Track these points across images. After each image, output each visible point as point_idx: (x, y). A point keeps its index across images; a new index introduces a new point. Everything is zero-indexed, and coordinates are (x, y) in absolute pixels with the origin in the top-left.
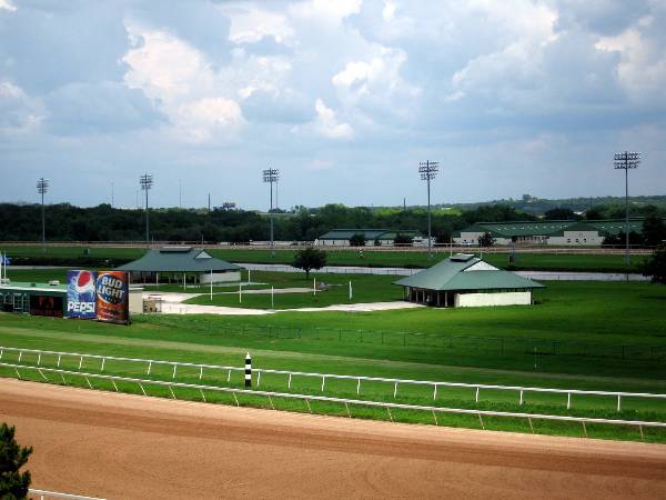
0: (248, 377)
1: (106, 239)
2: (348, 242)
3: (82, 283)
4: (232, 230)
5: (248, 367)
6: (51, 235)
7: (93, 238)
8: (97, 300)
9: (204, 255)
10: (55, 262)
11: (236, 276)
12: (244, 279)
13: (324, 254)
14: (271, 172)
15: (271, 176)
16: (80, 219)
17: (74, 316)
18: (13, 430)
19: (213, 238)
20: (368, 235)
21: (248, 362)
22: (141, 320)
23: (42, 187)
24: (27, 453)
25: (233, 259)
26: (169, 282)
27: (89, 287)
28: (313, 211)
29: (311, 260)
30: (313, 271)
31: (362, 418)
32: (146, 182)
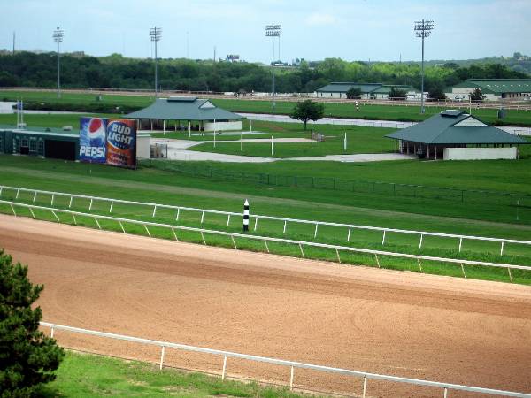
0: (246, 222)
1: (117, 86)
2: (344, 95)
3: (93, 129)
4: (236, 81)
5: (247, 213)
6: (66, 82)
7: (105, 85)
8: (107, 145)
9: (208, 105)
10: (69, 108)
11: (238, 125)
12: (245, 128)
13: (321, 107)
14: (274, 27)
15: (273, 31)
16: (93, 67)
17: (85, 160)
18: (26, 269)
19: (217, 88)
20: (364, 88)
21: (247, 208)
22: (147, 165)
23: (58, 36)
24: (38, 291)
25: (236, 109)
26: (175, 128)
27: (100, 133)
28: (313, 64)
29: (309, 112)
30: (310, 122)
31: (352, 263)
32: (156, 35)
